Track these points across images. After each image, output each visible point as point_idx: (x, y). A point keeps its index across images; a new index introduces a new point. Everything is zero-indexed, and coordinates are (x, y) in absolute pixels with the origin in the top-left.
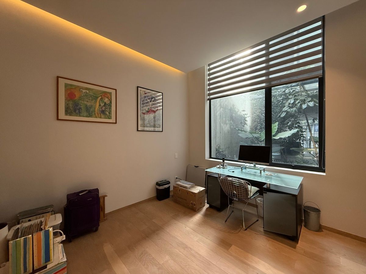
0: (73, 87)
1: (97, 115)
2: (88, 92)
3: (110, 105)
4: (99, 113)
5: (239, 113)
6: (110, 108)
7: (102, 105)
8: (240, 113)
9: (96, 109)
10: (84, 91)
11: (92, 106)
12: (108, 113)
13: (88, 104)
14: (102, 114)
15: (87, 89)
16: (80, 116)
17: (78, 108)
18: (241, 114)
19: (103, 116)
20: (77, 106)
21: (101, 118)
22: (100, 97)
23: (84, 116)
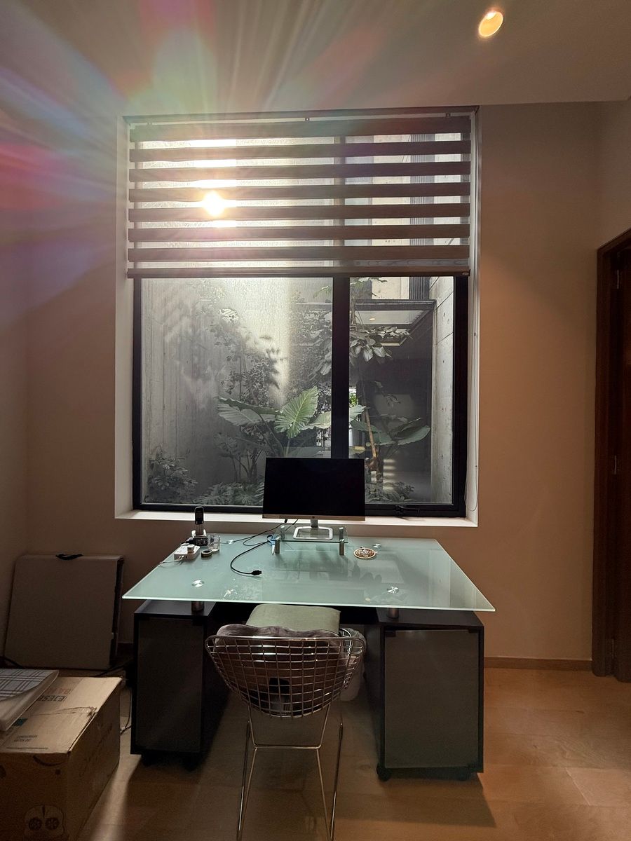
5: (250, 344)
8: (256, 343)
18: (257, 346)
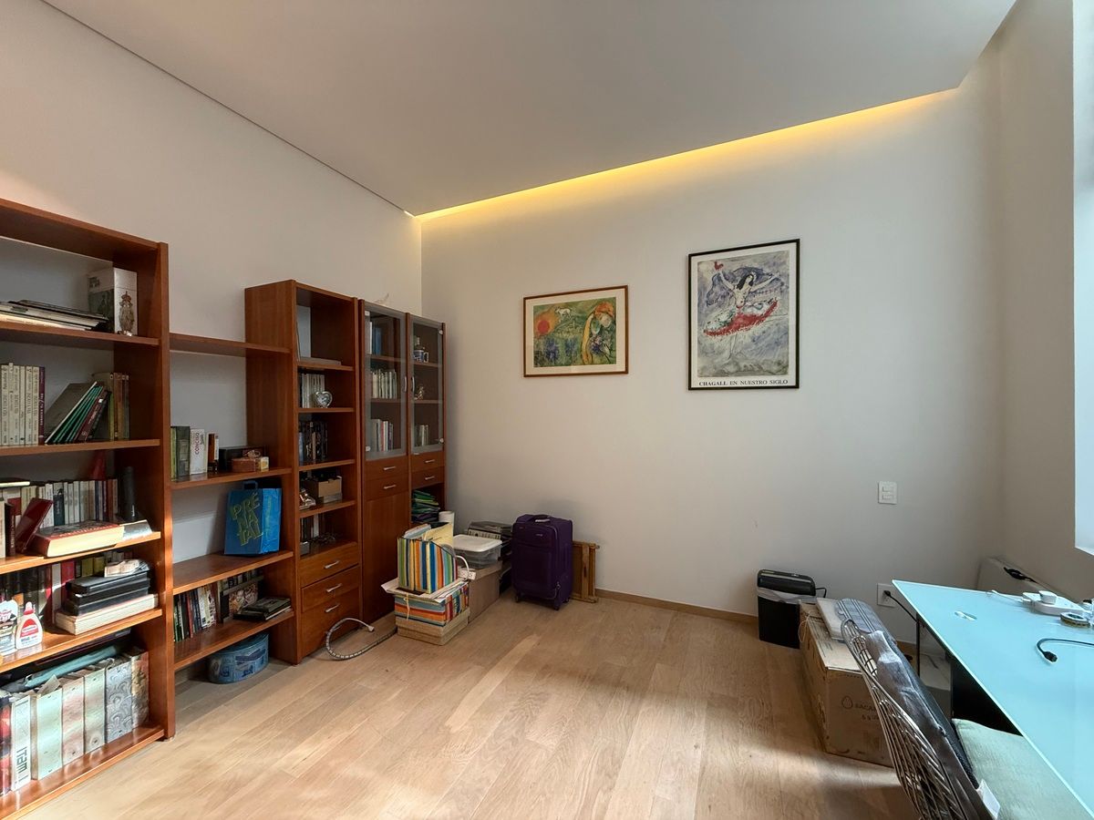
0: (546, 310)
1: (584, 358)
2: (568, 311)
3: (612, 330)
4: (589, 353)
6: (613, 338)
7: (595, 332)
9: (584, 345)
10: (562, 312)
11: (575, 339)
12: (607, 350)
13: (570, 337)
14: (594, 355)
15: (567, 305)
16: (556, 365)
17: (553, 349)
19: (596, 359)
20: (551, 345)
21: (592, 363)
22: (592, 317)
23: (562, 365)
